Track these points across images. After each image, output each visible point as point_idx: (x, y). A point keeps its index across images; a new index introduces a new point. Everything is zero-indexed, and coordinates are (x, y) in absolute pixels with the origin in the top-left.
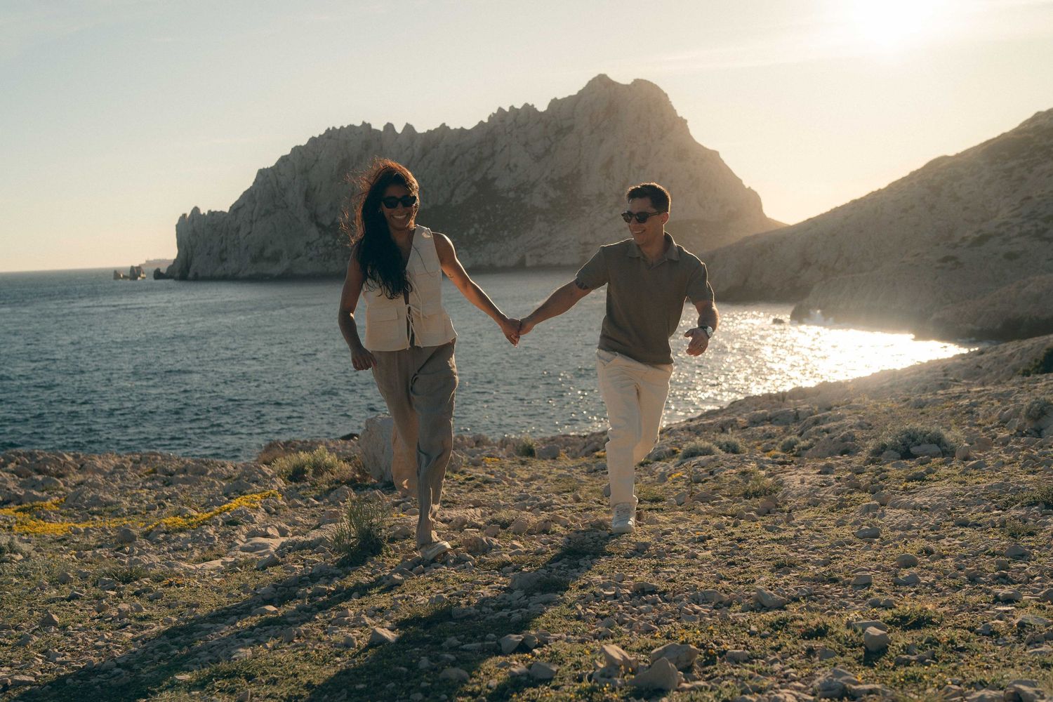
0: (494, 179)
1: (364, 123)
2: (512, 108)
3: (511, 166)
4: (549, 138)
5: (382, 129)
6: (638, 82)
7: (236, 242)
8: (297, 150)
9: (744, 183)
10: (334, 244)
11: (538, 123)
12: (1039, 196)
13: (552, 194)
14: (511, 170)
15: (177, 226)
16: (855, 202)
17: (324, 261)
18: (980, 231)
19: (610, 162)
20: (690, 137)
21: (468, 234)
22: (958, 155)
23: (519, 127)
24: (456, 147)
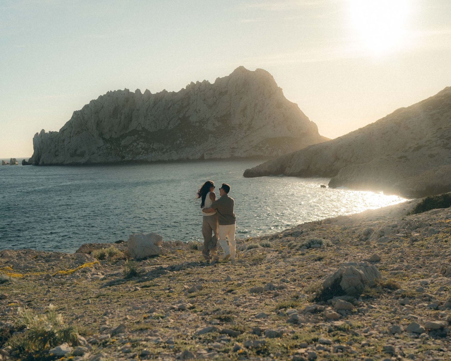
0: (189, 117)
1: (125, 89)
2: (198, 82)
3: (197, 110)
4: (216, 97)
5: (134, 92)
6: (258, 70)
7: (63, 147)
8: (93, 102)
9: (310, 119)
10: (111, 148)
11: (210, 89)
12: (445, 128)
13: (217, 124)
14: (197, 112)
15: (33, 139)
16: (360, 129)
17: (106, 156)
18: (418, 144)
19: (245, 109)
20: (284, 96)
21: (176, 143)
22: (409, 107)
23: (201, 91)
24: (171, 101)
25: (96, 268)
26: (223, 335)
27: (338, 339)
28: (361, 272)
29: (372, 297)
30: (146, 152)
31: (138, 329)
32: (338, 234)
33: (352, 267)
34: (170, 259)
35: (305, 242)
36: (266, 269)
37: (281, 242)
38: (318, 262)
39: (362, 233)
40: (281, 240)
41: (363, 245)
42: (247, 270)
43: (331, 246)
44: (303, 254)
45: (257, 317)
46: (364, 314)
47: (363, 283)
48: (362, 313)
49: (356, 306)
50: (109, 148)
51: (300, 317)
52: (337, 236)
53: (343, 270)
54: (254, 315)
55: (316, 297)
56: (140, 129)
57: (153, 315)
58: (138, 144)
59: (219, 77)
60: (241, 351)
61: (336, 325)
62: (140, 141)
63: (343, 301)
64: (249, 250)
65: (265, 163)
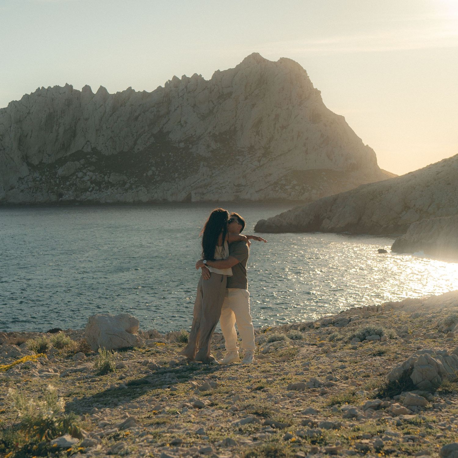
0: (168, 133)
1: (67, 84)
2: (184, 77)
3: (182, 122)
4: (212, 102)
5: (81, 90)
6: (283, 60)
8: (13, 104)
10: (41, 179)
11: (204, 89)
13: (214, 146)
14: (182, 126)
16: (445, 161)
17: (33, 193)
19: (260, 121)
20: (323, 104)
21: (147, 175)
23: (189, 92)
24: (139, 106)
25: (42, 363)
26: (266, 426)
27: (408, 431)
28: (439, 361)
29: (451, 392)
30: (97, 188)
31: (153, 423)
32: (406, 323)
33: (426, 355)
34: (152, 354)
35: (357, 332)
36: (303, 366)
37: (317, 334)
38: (378, 358)
39: (443, 321)
40: (318, 331)
41: (443, 337)
42: (275, 366)
43: (396, 338)
44: (354, 348)
45: (303, 414)
46: (441, 410)
47: (441, 376)
48: (439, 409)
49: (431, 402)
50: (37, 179)
51: (360, 413)
52: (403, 326)
53: (414, 359)
54: (300, 411)
55: (379, 393)
56: (89, 150)
57: (166, 410)
58: (85, 174)
59: (219, 70)
60: (294, 439)
61: (405, 418)
62: (89, 170)
63: (414, 395)
64: (272, 344)
65: (290, 211)
